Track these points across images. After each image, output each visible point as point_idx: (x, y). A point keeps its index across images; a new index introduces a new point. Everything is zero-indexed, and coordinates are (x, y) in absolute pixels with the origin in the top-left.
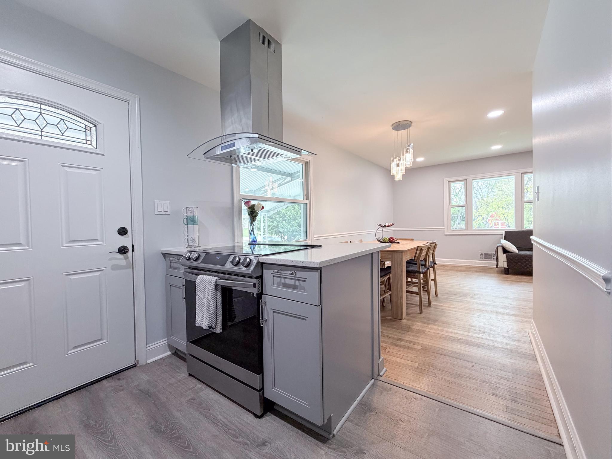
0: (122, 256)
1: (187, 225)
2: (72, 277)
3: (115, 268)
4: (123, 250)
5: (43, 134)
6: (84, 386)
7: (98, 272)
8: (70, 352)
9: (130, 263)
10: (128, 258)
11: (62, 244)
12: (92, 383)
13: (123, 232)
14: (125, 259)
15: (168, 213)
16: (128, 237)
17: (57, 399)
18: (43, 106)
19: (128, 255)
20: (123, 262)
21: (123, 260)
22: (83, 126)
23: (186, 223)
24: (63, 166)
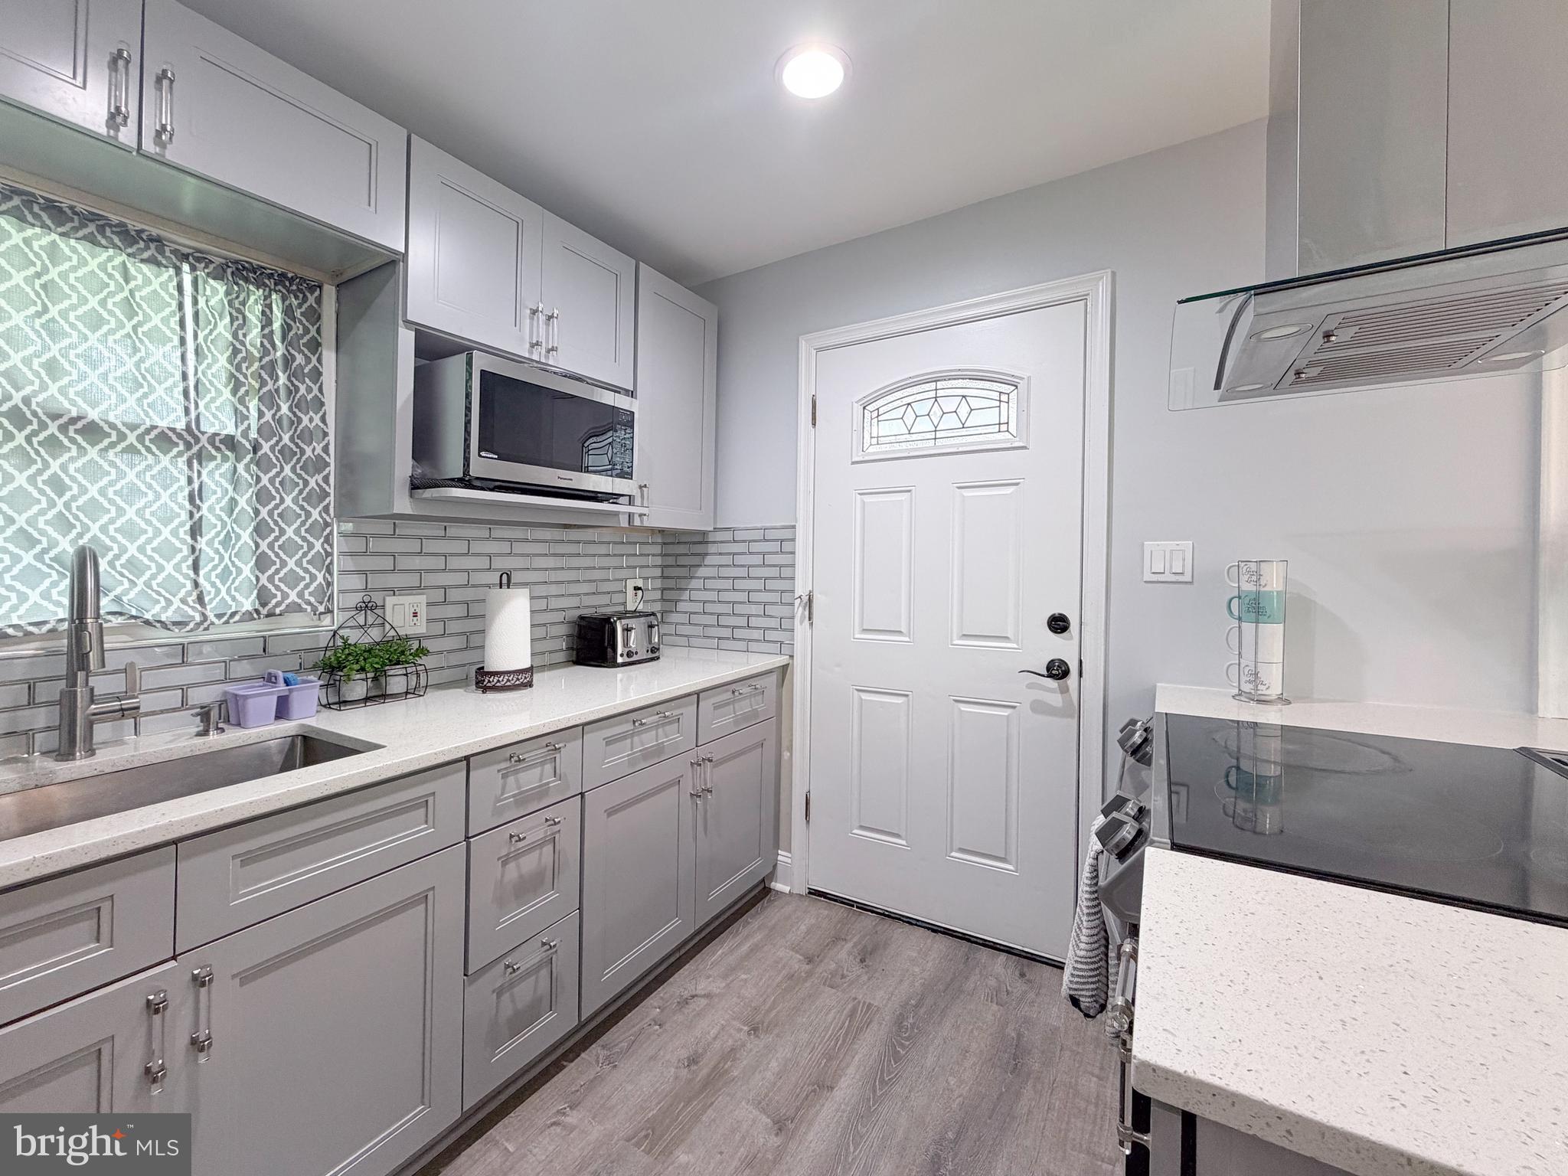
0: (1052, 683)
1: (1240, 619)
2: (964, 708)
3: (1038, 707)
4: (1058, 671)
5: (939, 435)
6: (972, 939)
7: (1005, 709)
8: (953, 854)
9: (1072, 704)
10: (1067, 690)
11: (952, 640)
12: (985, 944)
13: (1058, 624)
14: (1062, 693)
15: (1187, 578)
16: (1071, 638)
17: (934, 931)
18: (940, 385)
19: (1069, 682)
20: (1056, 700)
21: (1055, 692)
22: (996, 395)
23: (1236, 613)
24: (959, 488)
